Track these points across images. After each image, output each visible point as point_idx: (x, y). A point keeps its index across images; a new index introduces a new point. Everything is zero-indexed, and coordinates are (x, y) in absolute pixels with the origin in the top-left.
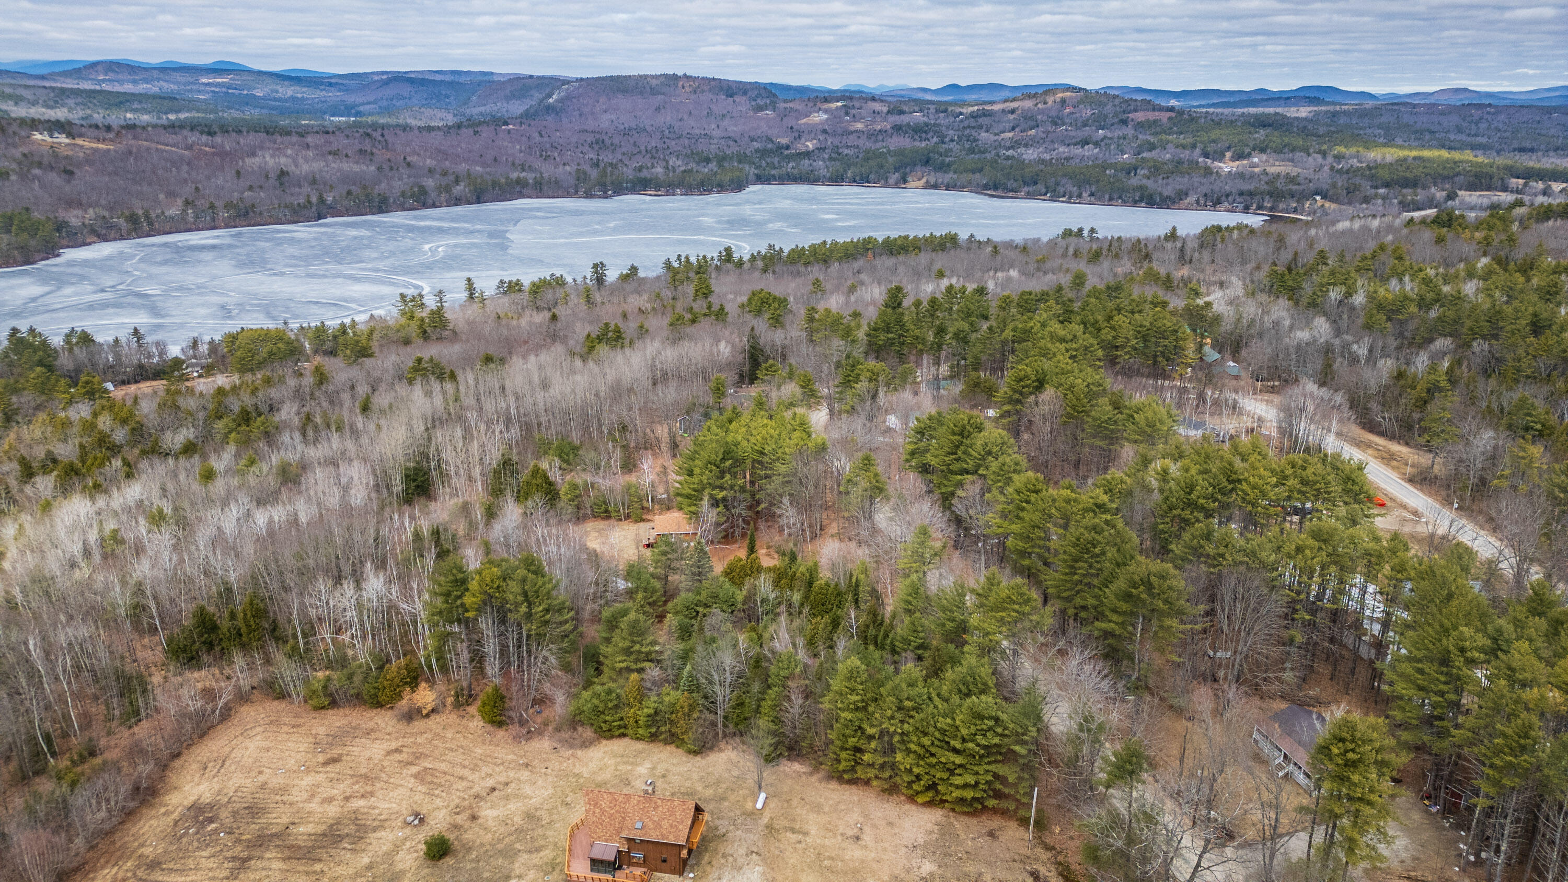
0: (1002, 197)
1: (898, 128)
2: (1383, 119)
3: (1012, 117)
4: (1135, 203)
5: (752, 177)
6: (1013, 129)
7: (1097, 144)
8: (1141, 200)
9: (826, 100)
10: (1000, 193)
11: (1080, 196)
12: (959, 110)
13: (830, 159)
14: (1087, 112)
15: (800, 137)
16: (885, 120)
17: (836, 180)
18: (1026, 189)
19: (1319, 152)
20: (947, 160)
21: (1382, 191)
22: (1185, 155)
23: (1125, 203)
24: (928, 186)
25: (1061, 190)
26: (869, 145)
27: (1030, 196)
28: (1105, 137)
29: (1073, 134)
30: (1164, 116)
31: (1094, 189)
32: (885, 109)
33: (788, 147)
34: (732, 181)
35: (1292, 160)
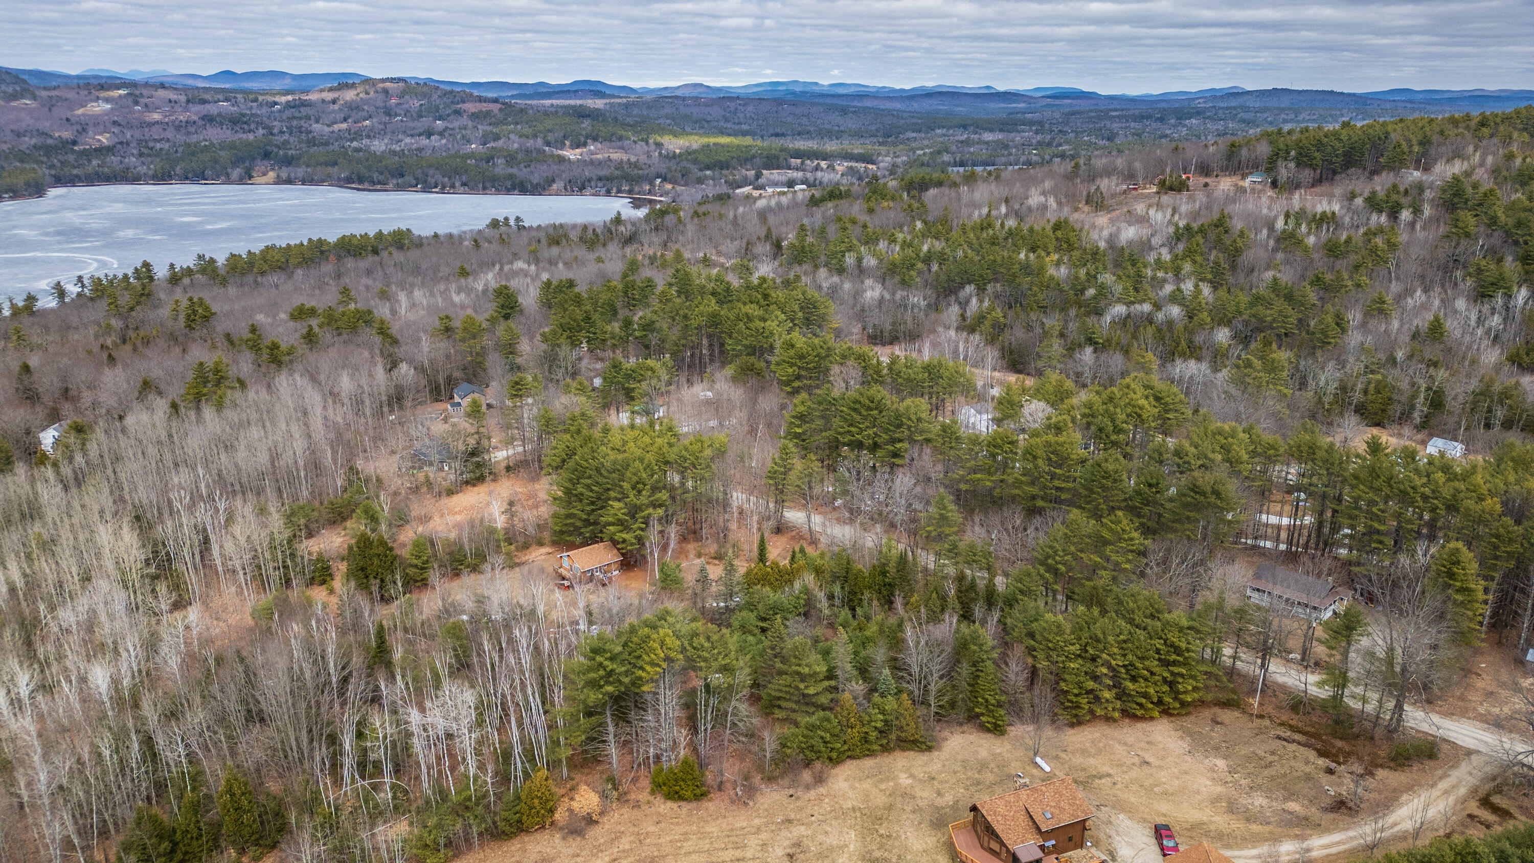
0: (370, 190)
1: (209, 119)
2: (666, 111)
3: (336, 107)
4: (509, 191)
5: (48, 179)
6: (345, 120)
7: (441, 134)
8: (514, 189)
9: (102, 87)
10: (366, 185)
11: (453, 186)
12: (270, 99)
13: (141, 155)
14: (415, 104)
15: (84, 130)
16: (186, 110)
17: (162, 177)
18: (395, 181)
19: (642, 140)
20: (290, 152)
21: (708, 173)
22: (530, 143)
23: (498, 192)
24: (279, 181)
25: (431, 181)
26: (181, 138)
27: (399, 188)
28: (447, 128)
29: (412, 125)
30: (495, 107)
31: (464, 178)
32: (183, 98)
33: (74, 143)
34: (27, 184)
35: (622, 148)
